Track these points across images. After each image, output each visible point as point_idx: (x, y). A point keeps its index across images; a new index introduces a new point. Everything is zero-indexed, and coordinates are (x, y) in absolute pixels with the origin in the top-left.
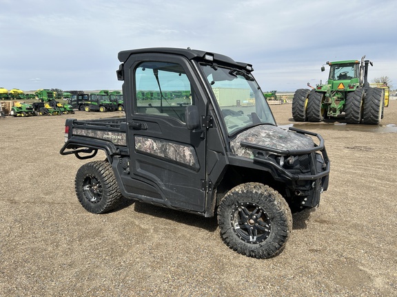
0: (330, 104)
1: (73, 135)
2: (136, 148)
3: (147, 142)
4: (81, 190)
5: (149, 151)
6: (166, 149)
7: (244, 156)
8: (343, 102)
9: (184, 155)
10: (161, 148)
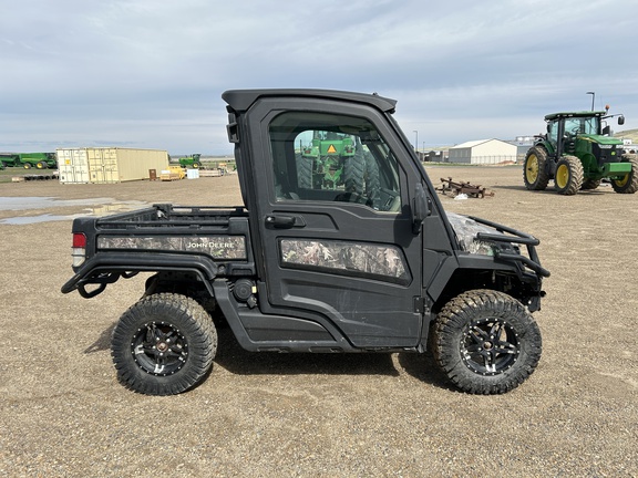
0: (324, 175)
1: (98, 250)
2: (285, 260)
3: (307, 248)
4: (128, 355)
5: (313, 263)
6: (350, 255)
7: (478, 253)
8: (339, 172)
9: (385, 263)
10: (339, 256)
